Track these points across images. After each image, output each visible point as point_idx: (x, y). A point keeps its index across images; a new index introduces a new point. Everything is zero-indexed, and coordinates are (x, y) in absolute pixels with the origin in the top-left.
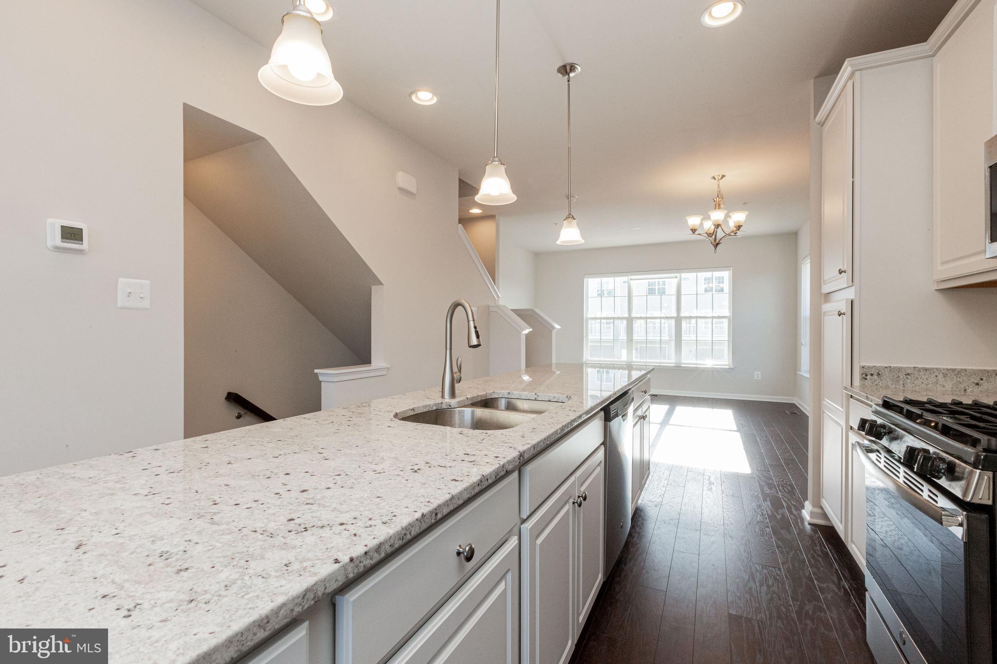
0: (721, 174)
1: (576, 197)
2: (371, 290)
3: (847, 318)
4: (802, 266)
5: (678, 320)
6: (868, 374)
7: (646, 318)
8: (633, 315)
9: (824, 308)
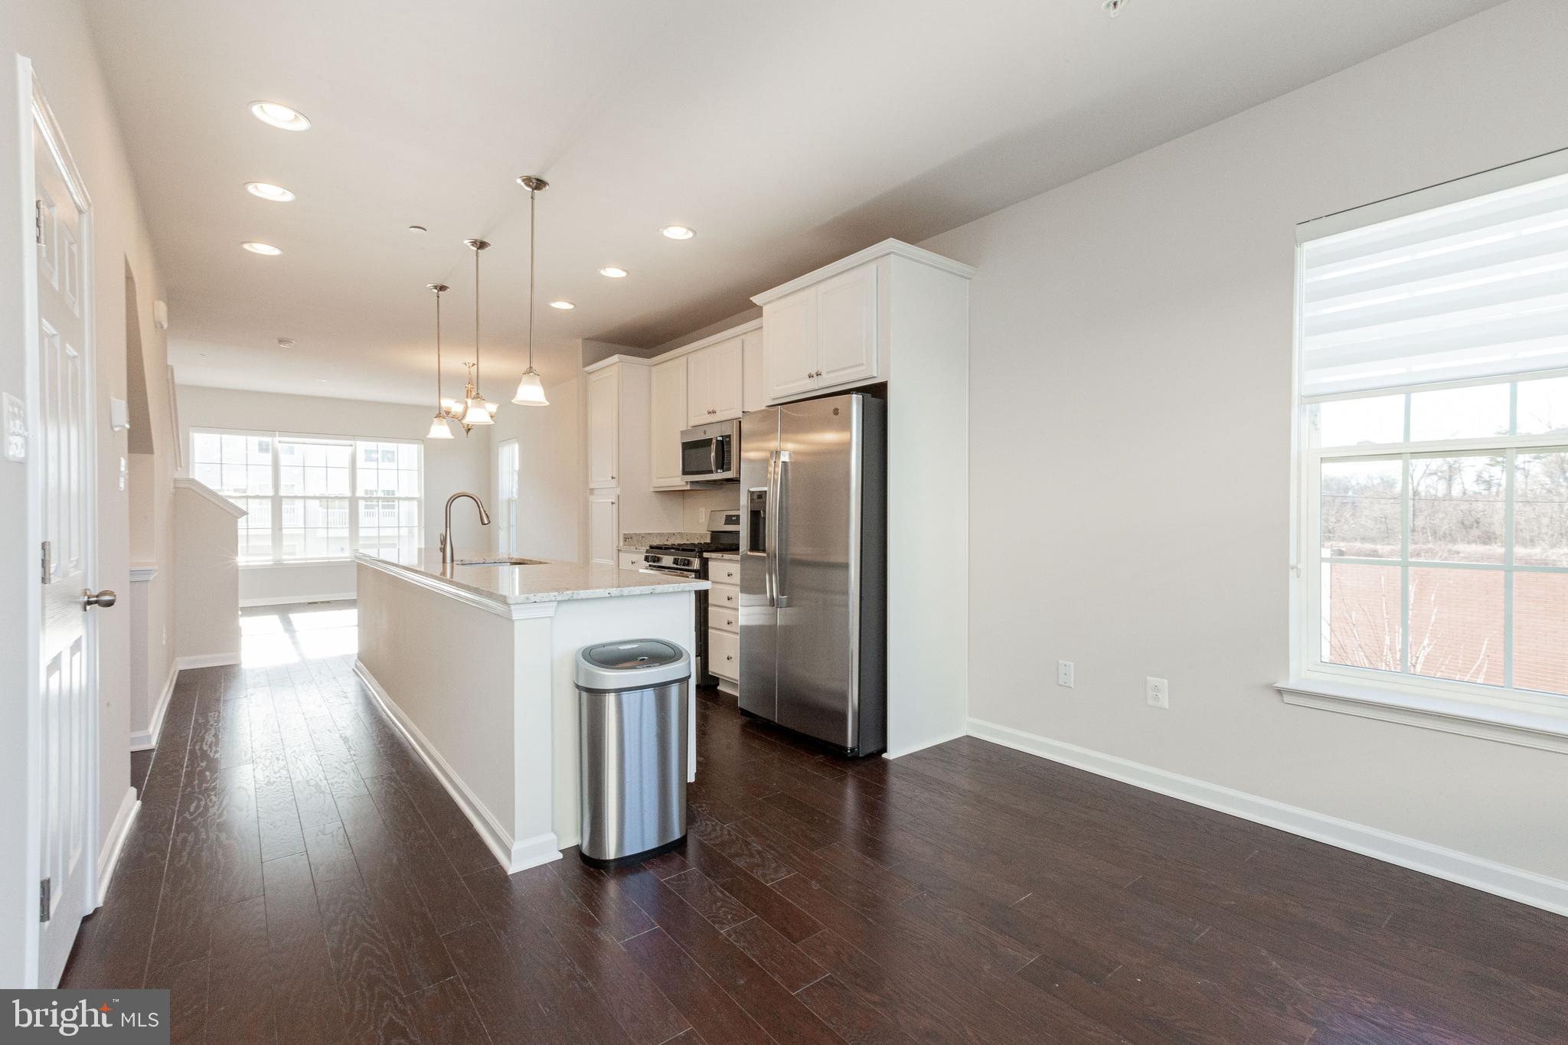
0: (473, 362)
1: (294, 342)
3: (615, 506)
4: (500, 449)
5: (353, 502)
6: (627, 538)
7: (305, 498)
8: (282, 493)
9: (592, 498)
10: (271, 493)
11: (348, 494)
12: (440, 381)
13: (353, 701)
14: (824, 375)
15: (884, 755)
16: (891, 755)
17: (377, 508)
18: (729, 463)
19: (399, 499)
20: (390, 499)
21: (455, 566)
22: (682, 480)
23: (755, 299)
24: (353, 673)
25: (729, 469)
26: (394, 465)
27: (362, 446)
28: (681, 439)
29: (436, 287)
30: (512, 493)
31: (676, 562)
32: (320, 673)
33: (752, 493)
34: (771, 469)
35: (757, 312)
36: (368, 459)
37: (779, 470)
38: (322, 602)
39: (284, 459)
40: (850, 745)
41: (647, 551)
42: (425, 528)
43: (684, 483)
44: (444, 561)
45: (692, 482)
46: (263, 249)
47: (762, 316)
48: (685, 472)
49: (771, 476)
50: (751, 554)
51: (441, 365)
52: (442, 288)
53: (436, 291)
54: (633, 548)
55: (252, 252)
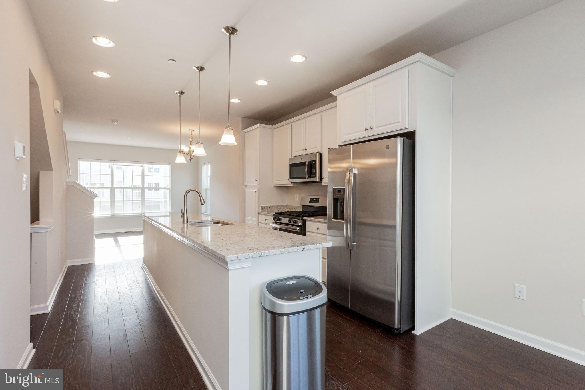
0: (192, 129)
1: (118, 121)
2: (39, 172)
3: (257, 193)
4: (202, 167)
5: (143, 189)
6: (263, 208)
7: (124, 188)
8: (115, 186)
9: (246, 189)
10: (110, 186)
11: (141, 187)
12: (180, 138)
13: (141, 286)
14: (374, 129)
15: (413, 332)
16: (418, 331)
17: (152, 190)
18: (315, 174)
19: (161, 188)
20: (157, 188)
21: (189, 226)
22: (289, 182)
23: (333, 93)
24: (142, 270)
25: (315, 177)
26: (159, 174)
27: (147, 166)
28: (289, 162)
29: (179, 93)
30: (207, 185)
31: (290, 221)
32: (127, 269)
33: (334, 189)
34: (347, 178)
35: (334, 99)
36: (149, 171)
37: (352, 178)
38: (130, 232)
39: (116, 172)
40: (396, 327)
41: (274, 215)
42: (172, 200)
43: (290, 183)
44: (183, 223)
45: (294, 183)
46: (102, 74)
47: (336, 101)
48: (291, 178)
49: (347, 181)
50: (334, 220)
51: (181, 130)
52: (182, 93)
53: (179, 94)
54: (266, 213)
55: (97, 77)
